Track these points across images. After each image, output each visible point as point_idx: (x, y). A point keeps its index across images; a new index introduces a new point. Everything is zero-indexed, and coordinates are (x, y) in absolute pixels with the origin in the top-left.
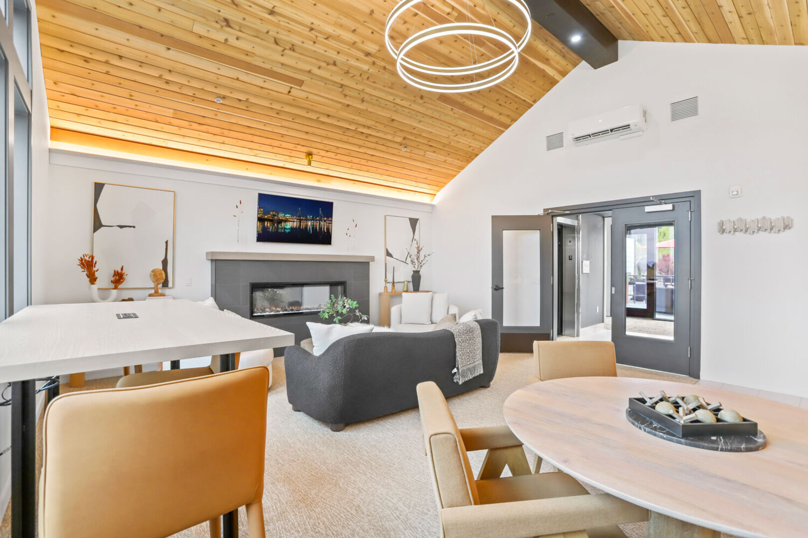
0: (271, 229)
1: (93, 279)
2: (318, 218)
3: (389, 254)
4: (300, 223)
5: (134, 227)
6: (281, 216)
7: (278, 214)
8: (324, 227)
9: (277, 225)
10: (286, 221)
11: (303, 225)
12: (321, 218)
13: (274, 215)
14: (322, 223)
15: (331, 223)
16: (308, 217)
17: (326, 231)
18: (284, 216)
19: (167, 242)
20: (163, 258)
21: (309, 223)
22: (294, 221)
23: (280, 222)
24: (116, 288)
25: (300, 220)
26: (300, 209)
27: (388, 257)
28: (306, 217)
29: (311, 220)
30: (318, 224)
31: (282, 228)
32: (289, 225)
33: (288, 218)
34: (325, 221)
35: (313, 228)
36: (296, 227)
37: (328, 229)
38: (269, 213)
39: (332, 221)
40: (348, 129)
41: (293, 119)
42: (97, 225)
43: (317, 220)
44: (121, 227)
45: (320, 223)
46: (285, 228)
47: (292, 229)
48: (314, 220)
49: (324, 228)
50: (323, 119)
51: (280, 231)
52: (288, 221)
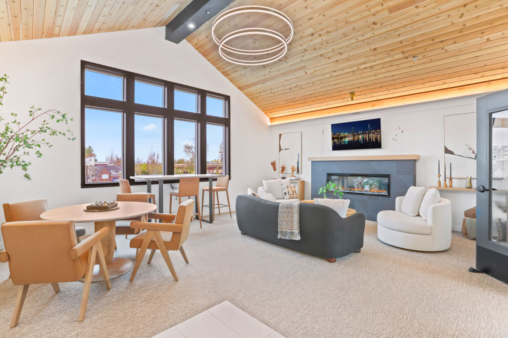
0: (337, 143)
1: (275, 170)
2: (367, 132)
3: (447, 151)
4: (354, 137)
5: (289, 149)
6: (342, 135)
7: (340, 134)
8: (373, 137)
9: (341, 140)
10: (345, 137)
11: (356, 138)
12: (370, 131)
13: (339, 135)
14: (371, 135)
15: (380, 134)
16: (359, 132)
17: (374, 141)
18: (344, 134)
19: (298, 154)
20: (297, 161)
21: (360, 137)
22: (350, 137)
23: (342, 138)
24: (282, 173)
25: (354, 135)
26: (353, 128)
27: (447, 155)
28: (358, 133)
29: (362, 134)
30: (367, 136)
31: (343, 142)
32: (347, 140)
33: (346, 135)
34: (373, 133)
35: (363, 140)
36: (351, 141)
37: (376, 139)
38: (336, 134)
39: (380, 132)
40: (353, 71)
41: (322, 82)
42: (280, 149)
43: (366, 134)
44: (286, 149)
45: (369, 135)
46: (345, 142)
47: (349, 142)
48: (364, 134)
49: (373, 139)
50: (334, 74)
51: (342, 143)
52: (346, 137)
